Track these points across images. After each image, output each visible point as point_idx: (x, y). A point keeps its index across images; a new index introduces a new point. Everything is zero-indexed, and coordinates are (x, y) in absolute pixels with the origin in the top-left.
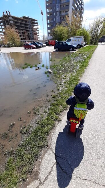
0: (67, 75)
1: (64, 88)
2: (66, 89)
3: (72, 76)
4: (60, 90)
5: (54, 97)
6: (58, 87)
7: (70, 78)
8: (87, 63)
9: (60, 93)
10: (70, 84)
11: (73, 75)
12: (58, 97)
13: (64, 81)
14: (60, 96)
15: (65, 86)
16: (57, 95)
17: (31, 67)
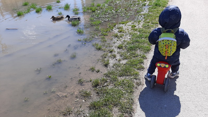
0: (124, 27)
1: (120, 60)
2: (124, 62)
3: (136, 30)
4: (111, 65)
5: (96, 85)
6: (106, 59)
7: (130, 34)
9: (110, 73)
10: (131, 49)
11: (137, 27)
12: (106, 84)
13: (118, 43)
14: (111, 81)
15: (121, 56)
16: (103, 80)
17: (38, 12)
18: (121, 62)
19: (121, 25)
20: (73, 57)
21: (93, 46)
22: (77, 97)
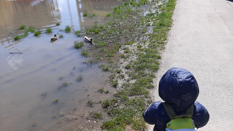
0: (130, 48)
1: (128, 81)
2: (133, 81)
3: (142, 50)
4: (120, 85)
5: (106, 106)
6: (114, 80)
7: (137, 54)
8: (170, 17)
9: (120, 94)
10: (139, 69)
11: (143, 47)
12: (116, 104)
13: (126, 64)
14: (121, 101)
15: (129, 76)
16: (114, 100)
17: (36, 35)
18: (130, 82)
19: (127, 46)
20: (80, 80)
21: (100, 67)
22: (87, 119)
